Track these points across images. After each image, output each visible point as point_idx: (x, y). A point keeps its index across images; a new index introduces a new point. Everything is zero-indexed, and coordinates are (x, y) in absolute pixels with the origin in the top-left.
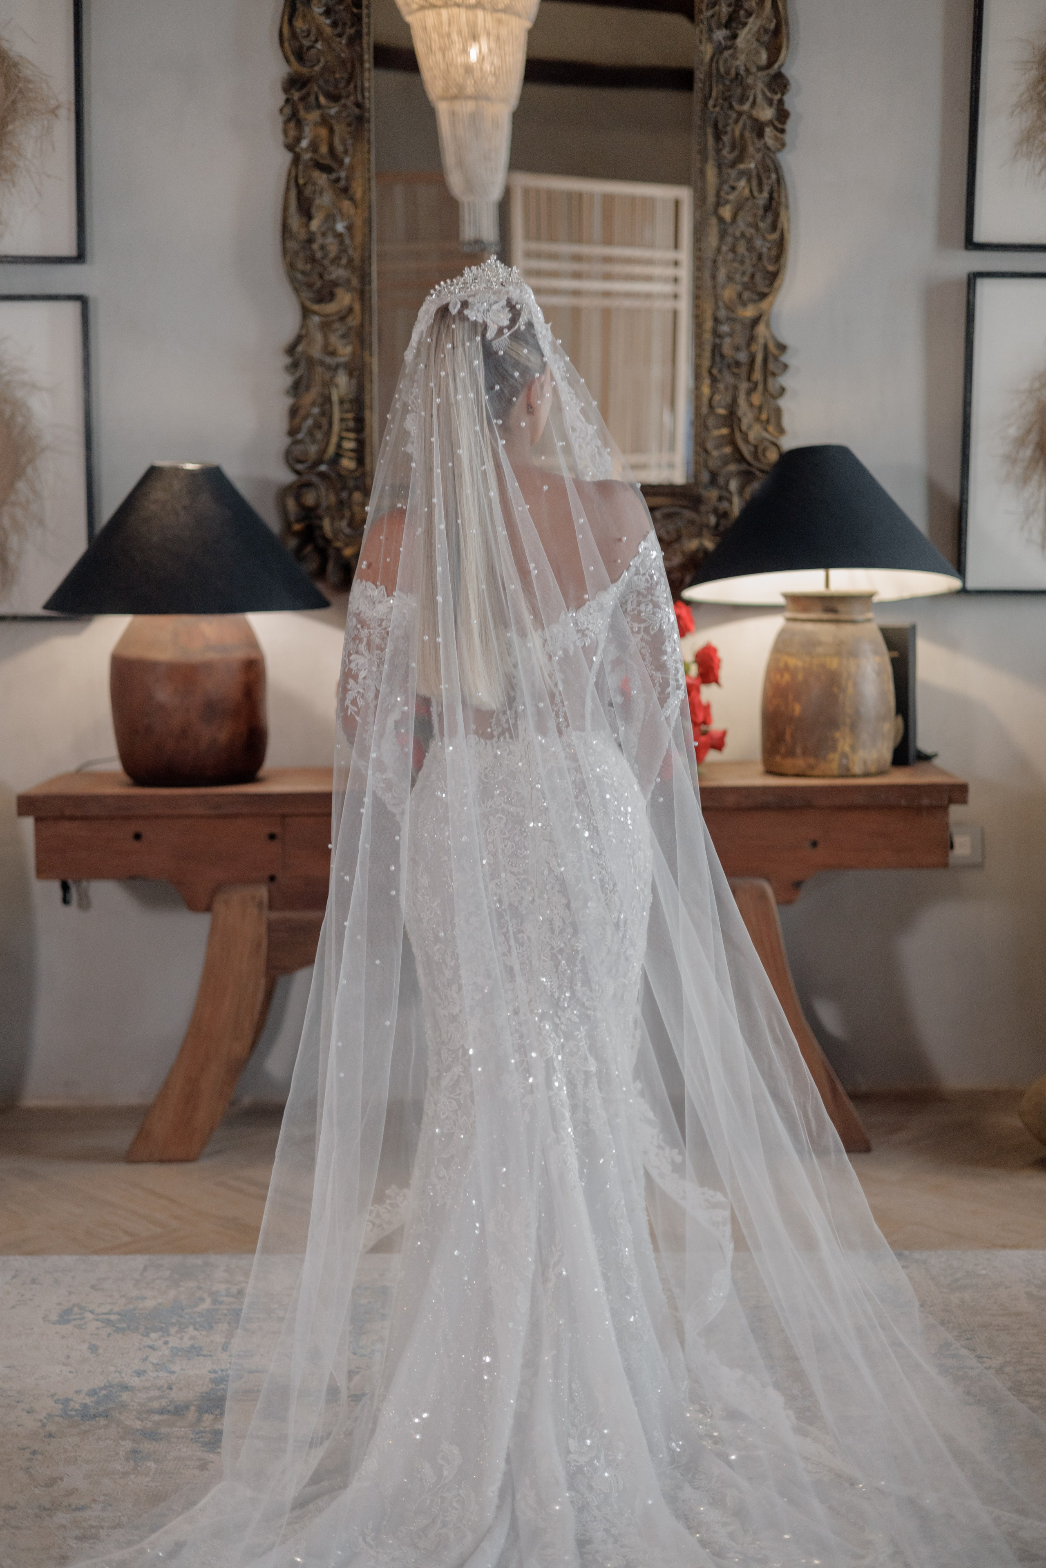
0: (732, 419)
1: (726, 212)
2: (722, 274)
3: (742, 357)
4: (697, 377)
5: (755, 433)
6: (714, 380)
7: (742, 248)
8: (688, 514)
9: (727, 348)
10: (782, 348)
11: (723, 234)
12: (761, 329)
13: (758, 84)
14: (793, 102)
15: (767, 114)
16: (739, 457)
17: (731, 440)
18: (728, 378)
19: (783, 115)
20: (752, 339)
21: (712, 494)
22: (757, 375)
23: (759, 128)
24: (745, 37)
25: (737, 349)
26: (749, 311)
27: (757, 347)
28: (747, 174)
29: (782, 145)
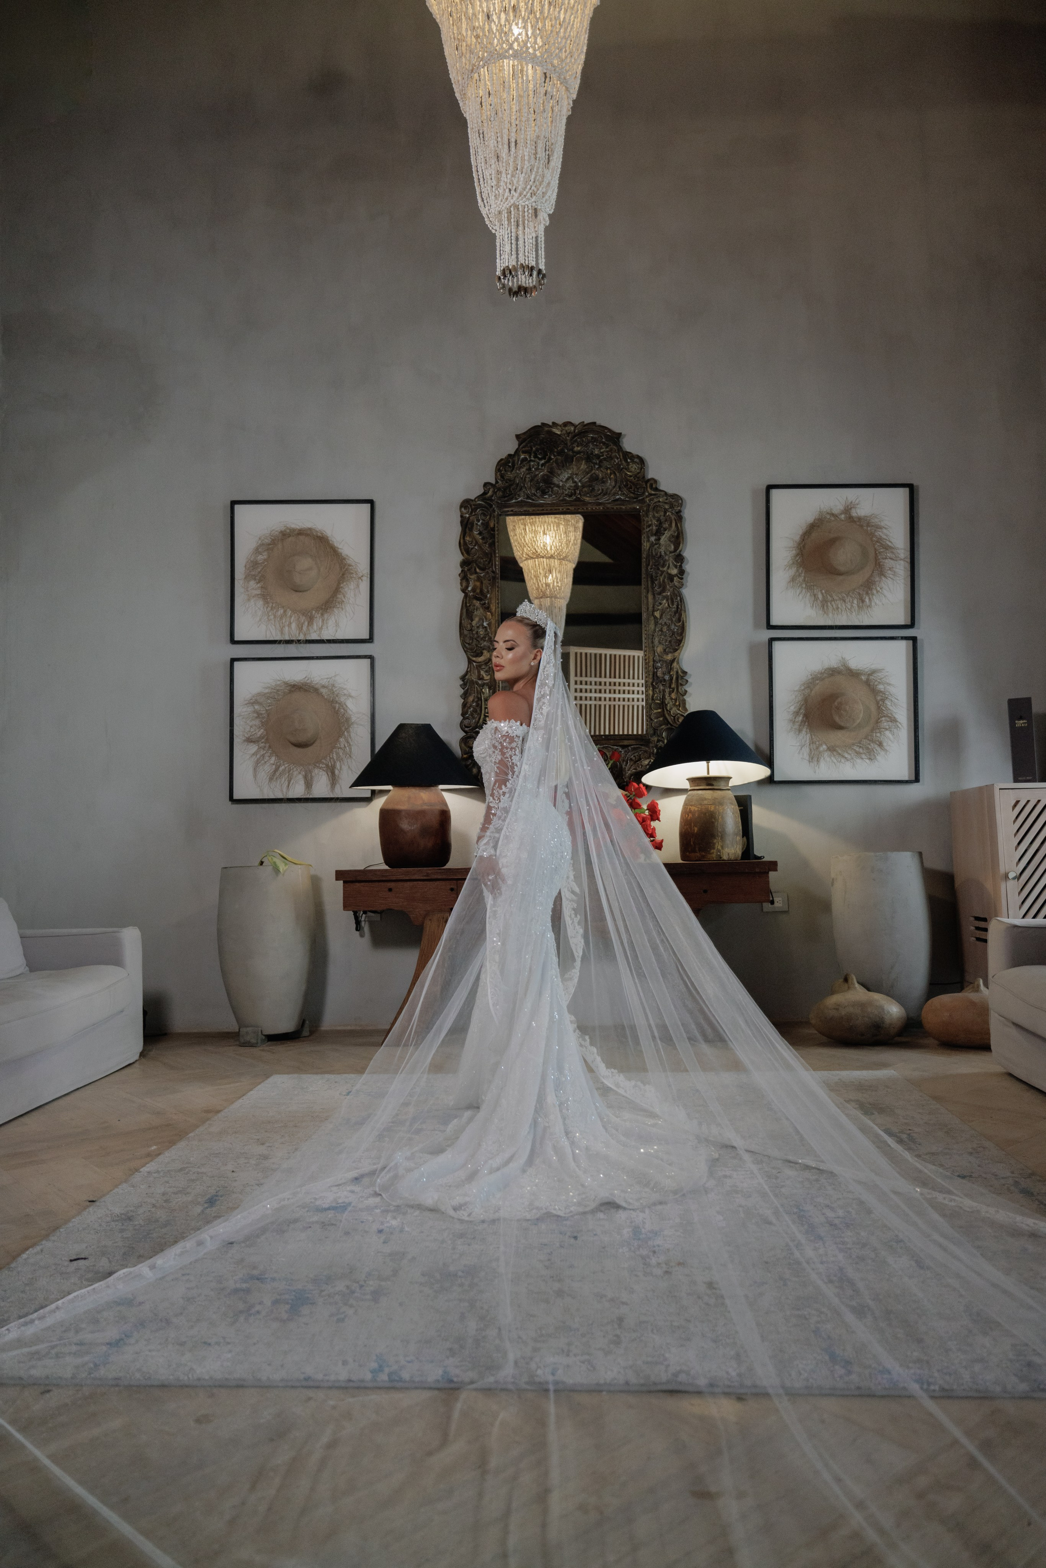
0: (663, 705)
1: (657, 614)
2: (656, 641)
3: (667, 677)
5: (674, 711)
6: (654, 688)
7: (665, 629)
9: (659, 674)
10: (685, 673)
11: (656, 623)
12: (675, 665)
13: (671, 560)
14: (687, 567)
15: (674, 571)
16: (666, 722)
17: (662, 714)
18: (661, 687)
19: (682, 572)
20: (671, 669)
21: (655, 737)
22: (673, 686)
23: (671, 578)
24: (664, 539)
25: (664, 674)
26: (669, 657)
27: (673, 673)
28: (666, 598)
29: (682, 585)
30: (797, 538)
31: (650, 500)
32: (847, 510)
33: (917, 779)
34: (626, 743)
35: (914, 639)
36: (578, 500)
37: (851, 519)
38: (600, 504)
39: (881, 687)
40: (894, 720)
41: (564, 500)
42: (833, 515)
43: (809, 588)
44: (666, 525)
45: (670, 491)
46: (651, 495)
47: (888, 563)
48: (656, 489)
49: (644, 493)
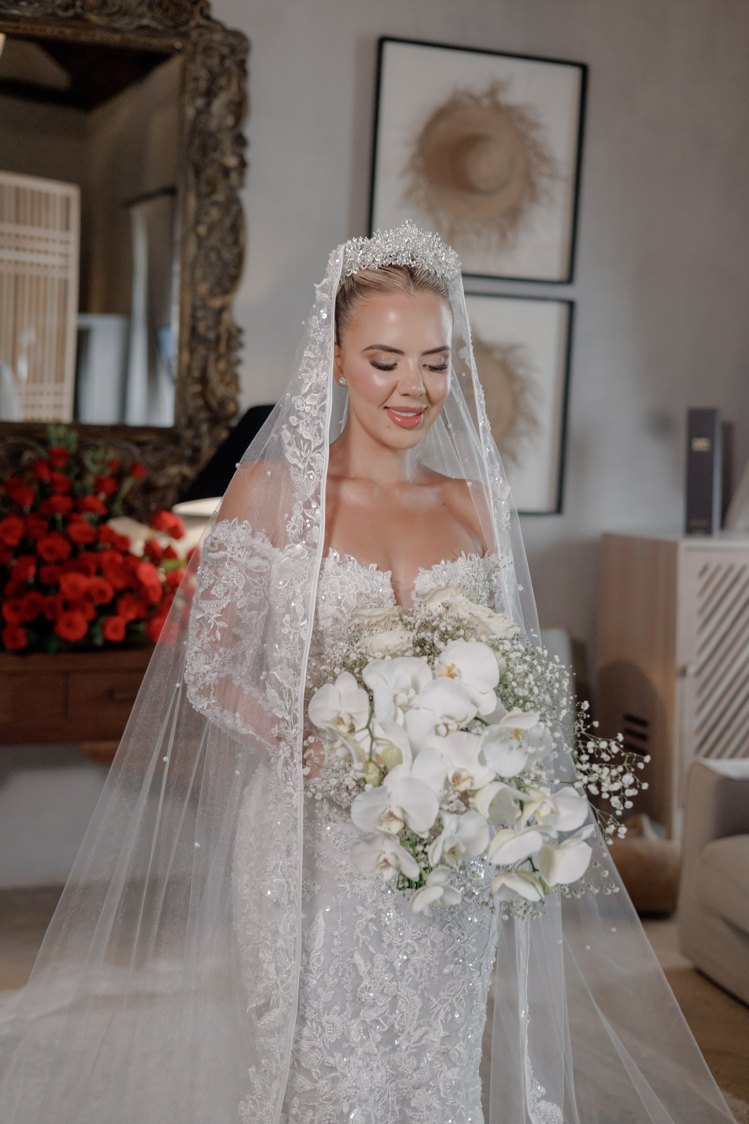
0: (204, 380)
1: (202, 230)
2: (199, 273)
3: (212, 335)
4: (180, 348)
5: (221, 390)
6: (192, 352)
7: (213, 256)
8: (171, 448)
9: (201, 327)
10: (240, 331)
11: (200, 246)
12: (225, 316)
13: (227, 141)
14: (250, 155)
15: (231, 161)
16: (207, 406)
17: (202, 395)
18: (202, 351)
19: (243, 164)
20: (218, 322)
21: (188, 434)
22: (223, 348)
23: (226, 172)
24: (218, 105)
25: (208, 328)
26: (216, 303)
27: (223, 329)
28: (216, 204)
29: (241, 184)
30: (419, 128)
31: (200, 35)
32: (493, 92)
33: (559, 508)
34: (143, 437)
35: (571, 305)
36: (77, 17)
37: (498, 108)
38: (115, 31)
39: (521, 372)
40: (533, 421)
41: (54, 14)
42: (471, 96)
43: (431, 209)
44: (222, 81)
45: (231, 24)
46: (199, 26)
47: (543, 182)
48: (208, 18)
49: (187, 22)
